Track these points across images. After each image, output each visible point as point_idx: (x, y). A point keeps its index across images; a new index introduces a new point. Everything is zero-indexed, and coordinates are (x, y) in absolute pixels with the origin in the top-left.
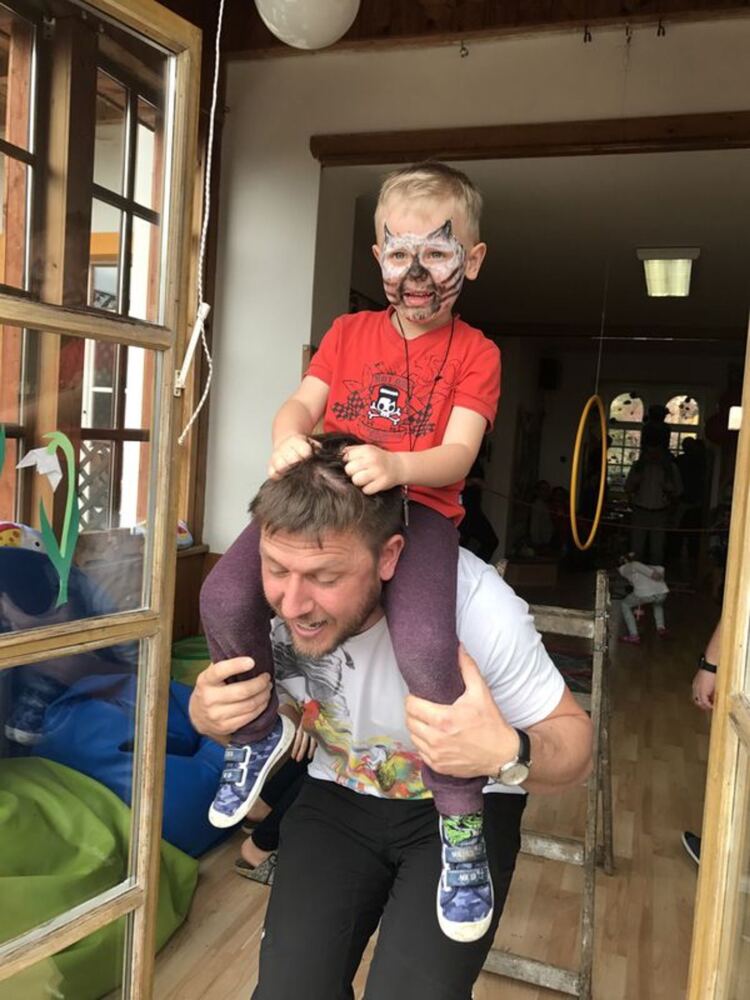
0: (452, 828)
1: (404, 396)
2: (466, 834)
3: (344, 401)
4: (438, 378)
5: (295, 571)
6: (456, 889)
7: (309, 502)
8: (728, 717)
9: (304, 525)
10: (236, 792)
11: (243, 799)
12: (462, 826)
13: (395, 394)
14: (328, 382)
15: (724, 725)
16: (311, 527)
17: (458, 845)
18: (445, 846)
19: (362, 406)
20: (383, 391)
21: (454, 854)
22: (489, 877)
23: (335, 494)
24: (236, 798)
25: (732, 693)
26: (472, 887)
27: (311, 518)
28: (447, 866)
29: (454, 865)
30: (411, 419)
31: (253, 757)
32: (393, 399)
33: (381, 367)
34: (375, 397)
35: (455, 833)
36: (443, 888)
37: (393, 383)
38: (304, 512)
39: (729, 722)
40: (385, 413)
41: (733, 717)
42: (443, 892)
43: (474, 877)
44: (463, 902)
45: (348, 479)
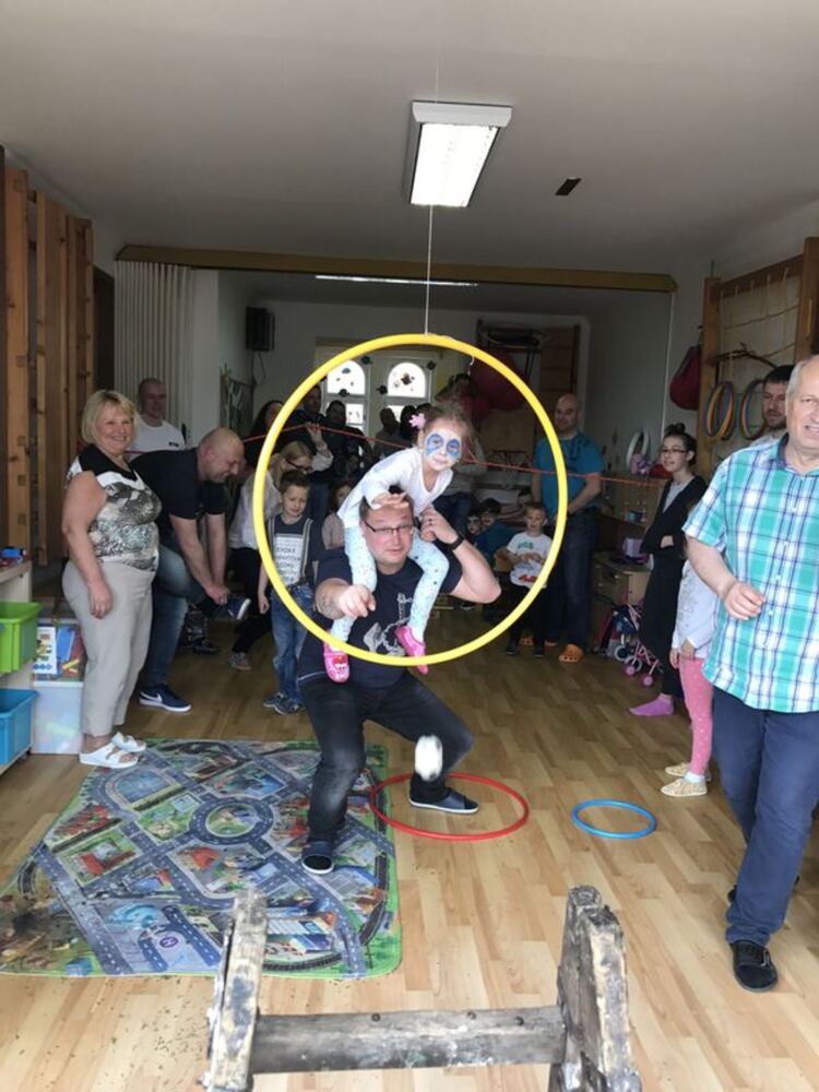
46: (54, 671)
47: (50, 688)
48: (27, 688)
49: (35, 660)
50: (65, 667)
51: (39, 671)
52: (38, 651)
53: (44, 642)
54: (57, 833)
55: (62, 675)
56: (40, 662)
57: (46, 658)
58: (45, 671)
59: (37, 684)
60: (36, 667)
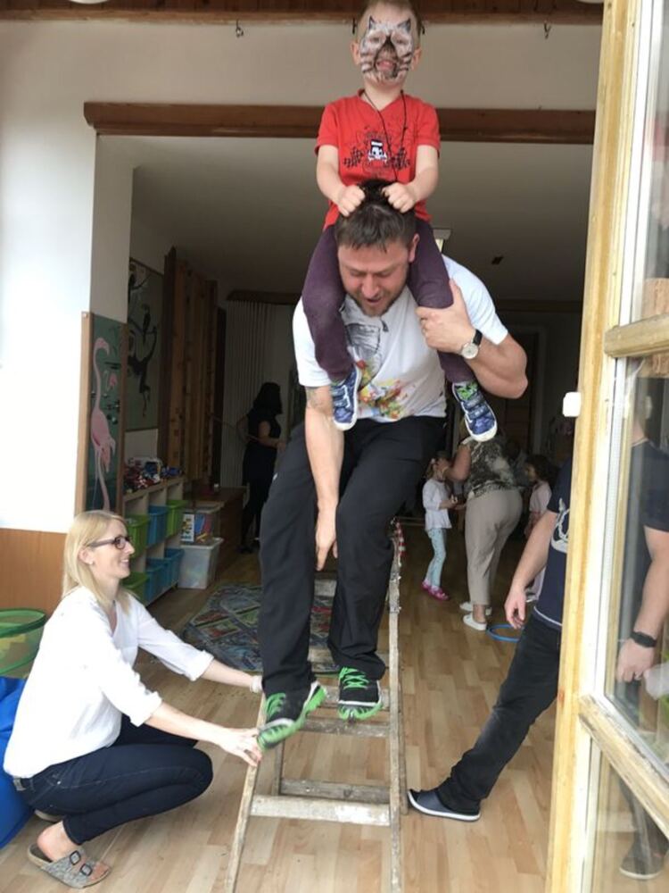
0: (463, 391)
1: (386, 146)
2: (471, 392)
3: (349, 156)
4: (405, 129)
5: (371, 272)
6: (475, 420)
7: (376, 228)
8: (578, 718)
9: (375, 240)
10: (348, 410)
11: (352, 412)
12: (468, 388)
13: (380, 144)
14: (337, 146)
15: (572, 725)
16: (380, 242)
17: (469, 399)
18: (462, 403)
19: (362, 155)
20: (373, 143)
21: (469, 405)
22: (489, 407)
23: (388, 218)
24: (349, 414)
25: (581, 694)
26: (483, 415)
27: (379, 235)
28: (467, 412)
29: (470, 409)
30: (393, 159)
31: (348, 390)
32: (380, 148)
33: (369, 129)
34: (369, 147)
35: (465, 394)
36: (468, 421)
37: (377, 138)
38: (374, 233)
39: (579, 724)
40: (378, 157)
41: (584, 720)
42: (469, 424)
43: (482, 411)
44: (481, 424)
45: (391, 207)
46: (192, 540)
47: (189, 549)
48: (178, 548)
49: (182, 533)
50: (199, 538)
51: (184, 540)
52: (184, 528)
53: (188, 523)
54: (197, 619)
55: (196, 542)
56: (185, 534)
57: (188, 533)
58: (187, 540)
59: (183, 547)
60: (182, 537)
